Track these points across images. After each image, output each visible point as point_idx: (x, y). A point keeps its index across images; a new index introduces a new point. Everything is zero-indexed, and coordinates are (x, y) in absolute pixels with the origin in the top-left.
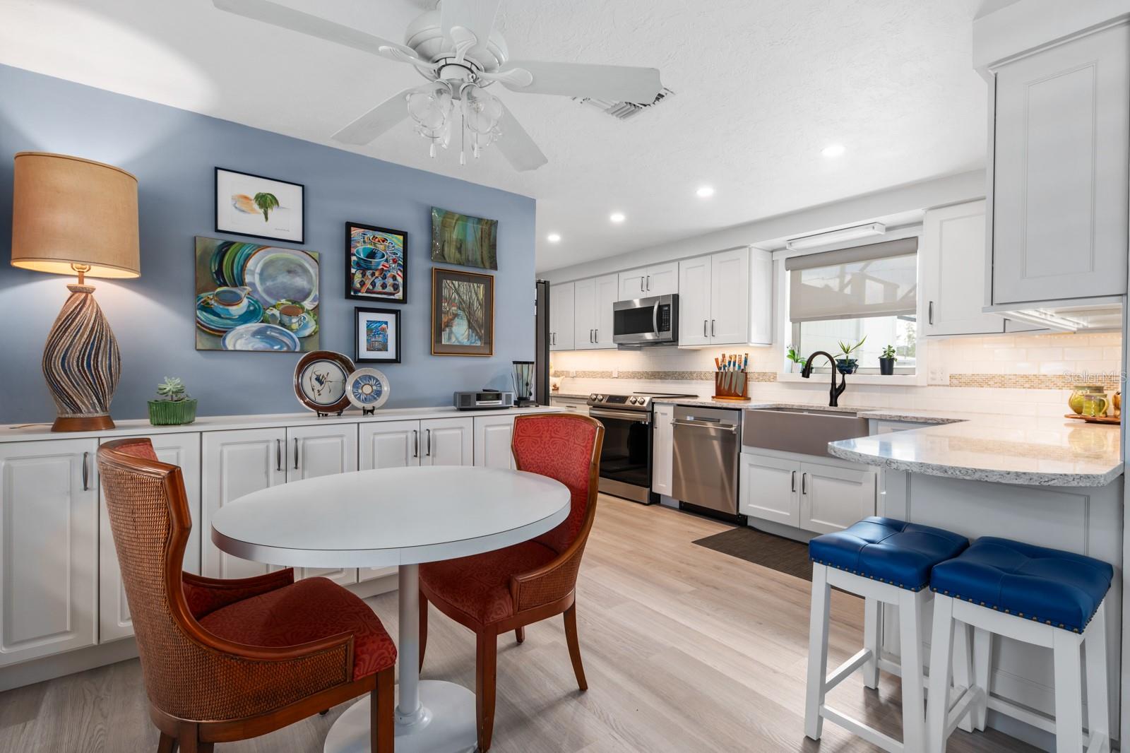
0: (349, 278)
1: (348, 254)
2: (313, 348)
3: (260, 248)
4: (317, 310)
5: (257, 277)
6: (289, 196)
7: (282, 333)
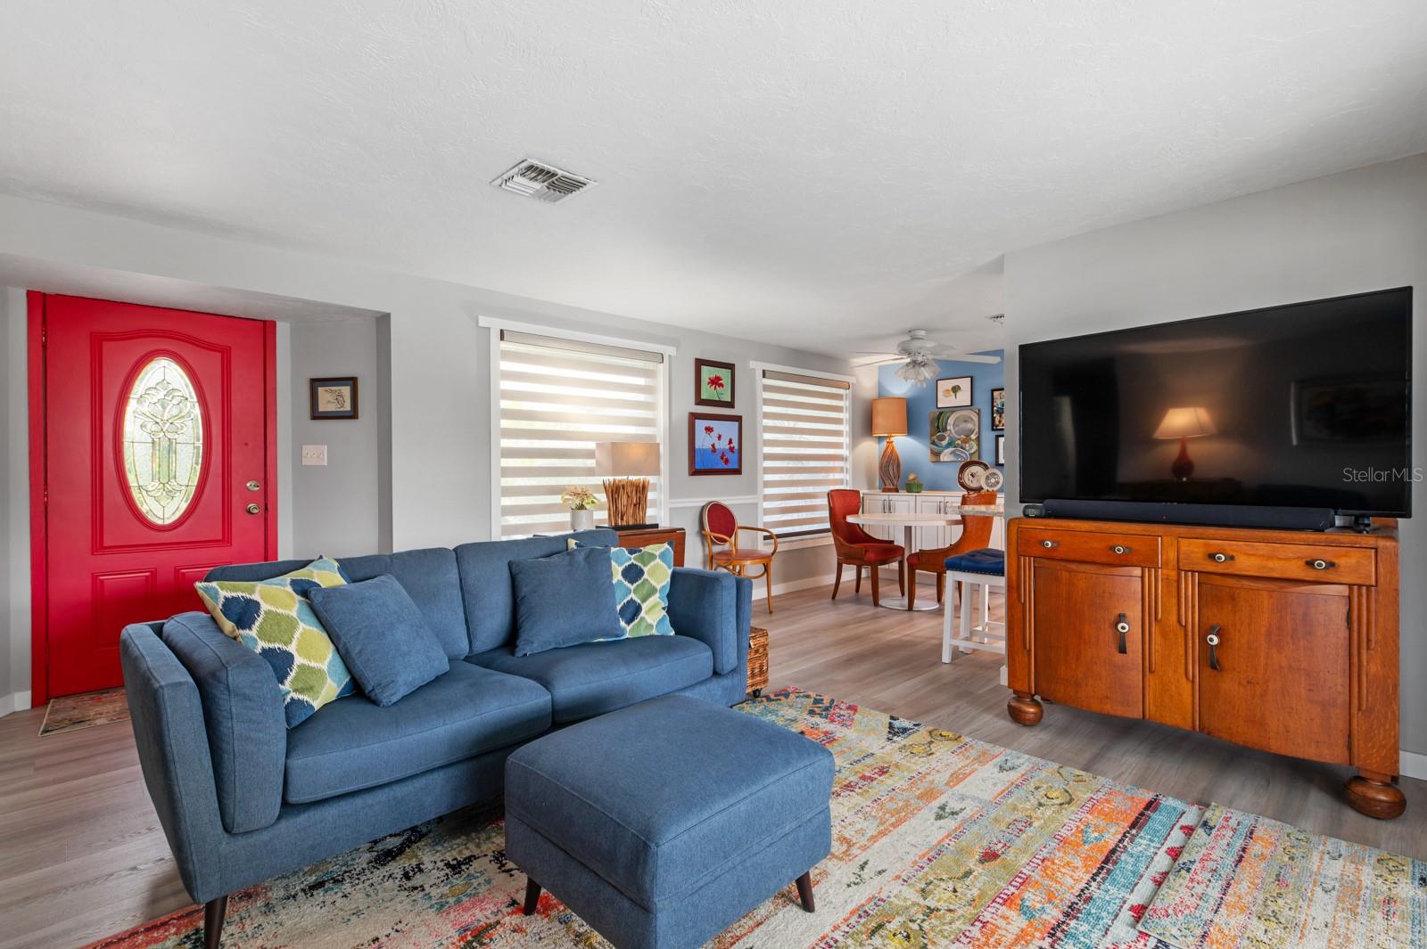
0: (993, 419)
1: (993, 406)
2: (975, 458)
3: (953, 412)
4: (978, 439)
5: (952, 428)
6: (965, 384)
7: (962, 452)
